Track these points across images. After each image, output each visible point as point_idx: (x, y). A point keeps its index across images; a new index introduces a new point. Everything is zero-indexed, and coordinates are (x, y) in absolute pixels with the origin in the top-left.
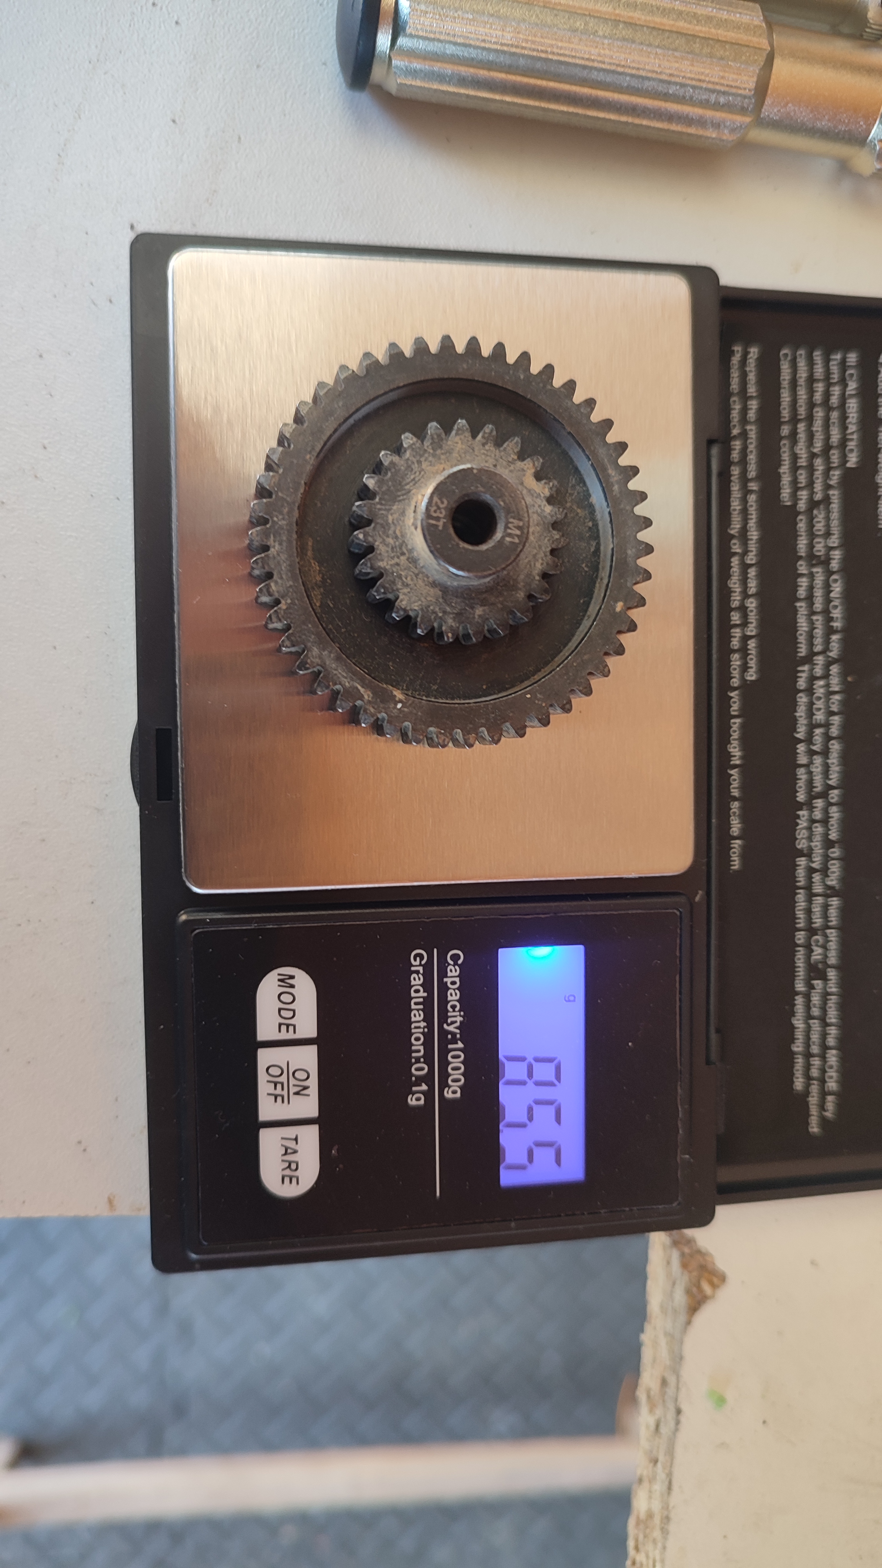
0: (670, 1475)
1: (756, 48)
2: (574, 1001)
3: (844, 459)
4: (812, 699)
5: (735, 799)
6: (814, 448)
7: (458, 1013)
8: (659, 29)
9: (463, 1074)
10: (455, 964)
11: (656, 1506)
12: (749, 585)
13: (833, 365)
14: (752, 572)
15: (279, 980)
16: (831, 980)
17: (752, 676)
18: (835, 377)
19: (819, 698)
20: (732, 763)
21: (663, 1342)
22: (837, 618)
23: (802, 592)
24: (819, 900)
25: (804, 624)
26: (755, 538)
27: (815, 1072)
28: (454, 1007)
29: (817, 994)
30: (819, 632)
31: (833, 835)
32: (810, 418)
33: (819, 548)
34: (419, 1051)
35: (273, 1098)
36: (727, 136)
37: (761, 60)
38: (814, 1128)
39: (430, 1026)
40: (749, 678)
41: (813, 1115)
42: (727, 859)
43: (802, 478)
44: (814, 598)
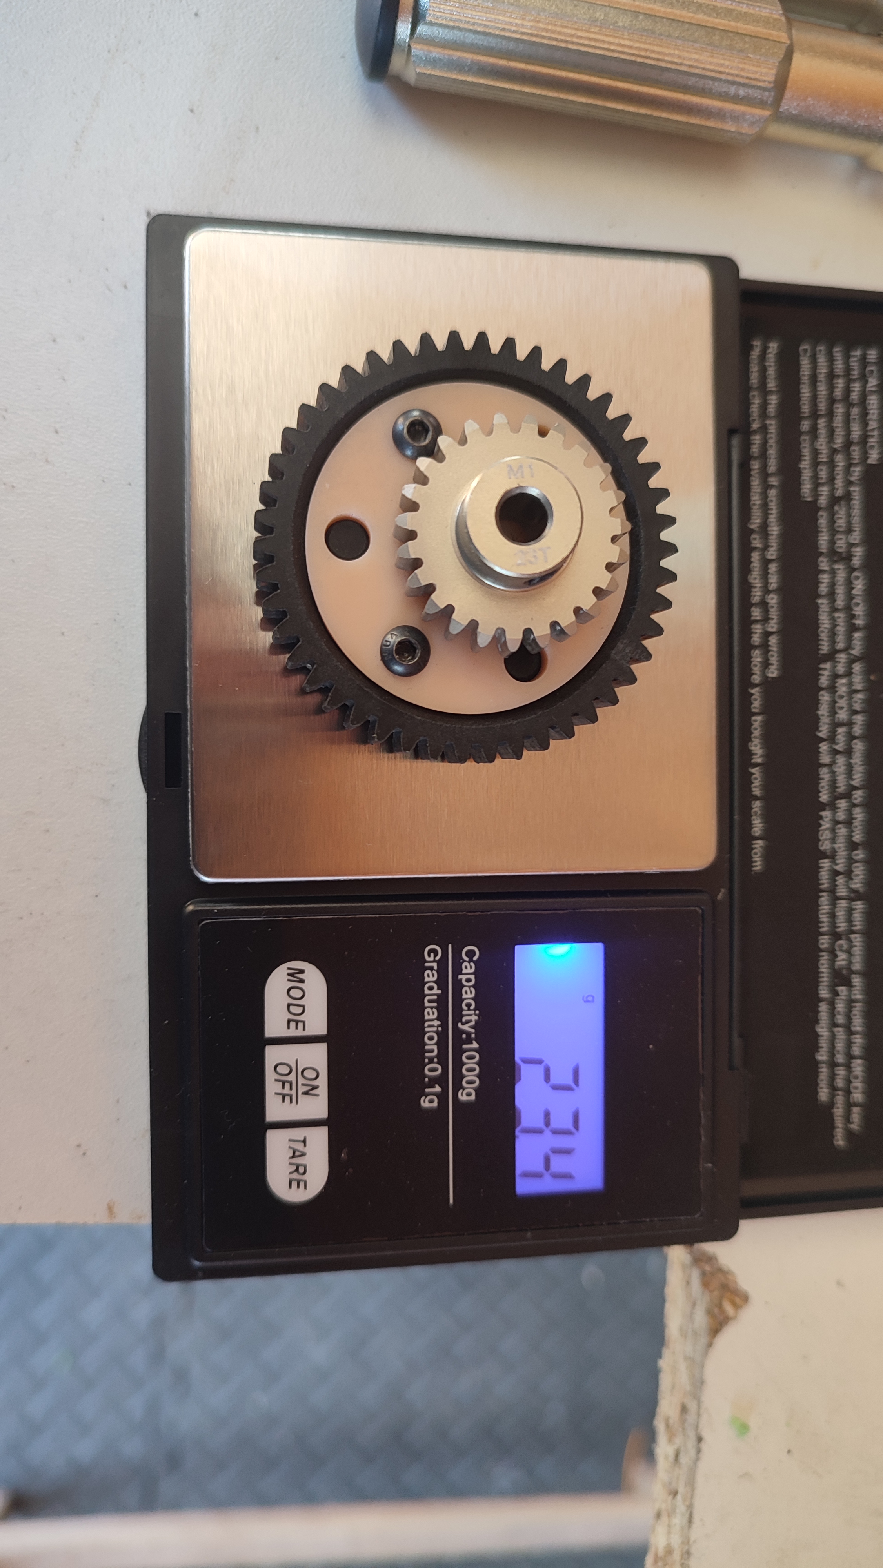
0: (690, 1507)
1: (775, 41)
2: (593, 1001)
3: (865, 456)
4: (834, 697)
5: (756, 798)
6: (834, 443)
7: (473, 1012)
8: (679, 21)
9: (479, 1076)
10: (471, 961)
11: (676, 1541)
12: (770, 581)
13: (854, 361)
14: (773, 568)
15: (289, 974)
16: (855, 986)
17: (773, 672)
18: (856, 373)
19: (841, 697)
20: (753, 761)
21: (683, 1367)
22: (859, 615)
23: (823, 589)
24: (843, 904)
25: (826, 622)
26: (775, 533)
27: (840, 1083)
28: (468, 1005)
29: (841, 1001)
30: (841, 629)
31: (857, 837)
32: (830, 414)
33: (841, 544)
34: (432, 1051)
35: (281, 1097)
36: (747, 129)
37: (781, 53)
38: (840, 1141)
39: (444, 1025)
40: (770, 675)
41: (838, 1127)
42: (747, 860)
43: (823, 473)
44: (836, 595)
